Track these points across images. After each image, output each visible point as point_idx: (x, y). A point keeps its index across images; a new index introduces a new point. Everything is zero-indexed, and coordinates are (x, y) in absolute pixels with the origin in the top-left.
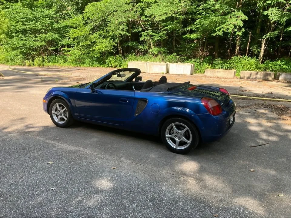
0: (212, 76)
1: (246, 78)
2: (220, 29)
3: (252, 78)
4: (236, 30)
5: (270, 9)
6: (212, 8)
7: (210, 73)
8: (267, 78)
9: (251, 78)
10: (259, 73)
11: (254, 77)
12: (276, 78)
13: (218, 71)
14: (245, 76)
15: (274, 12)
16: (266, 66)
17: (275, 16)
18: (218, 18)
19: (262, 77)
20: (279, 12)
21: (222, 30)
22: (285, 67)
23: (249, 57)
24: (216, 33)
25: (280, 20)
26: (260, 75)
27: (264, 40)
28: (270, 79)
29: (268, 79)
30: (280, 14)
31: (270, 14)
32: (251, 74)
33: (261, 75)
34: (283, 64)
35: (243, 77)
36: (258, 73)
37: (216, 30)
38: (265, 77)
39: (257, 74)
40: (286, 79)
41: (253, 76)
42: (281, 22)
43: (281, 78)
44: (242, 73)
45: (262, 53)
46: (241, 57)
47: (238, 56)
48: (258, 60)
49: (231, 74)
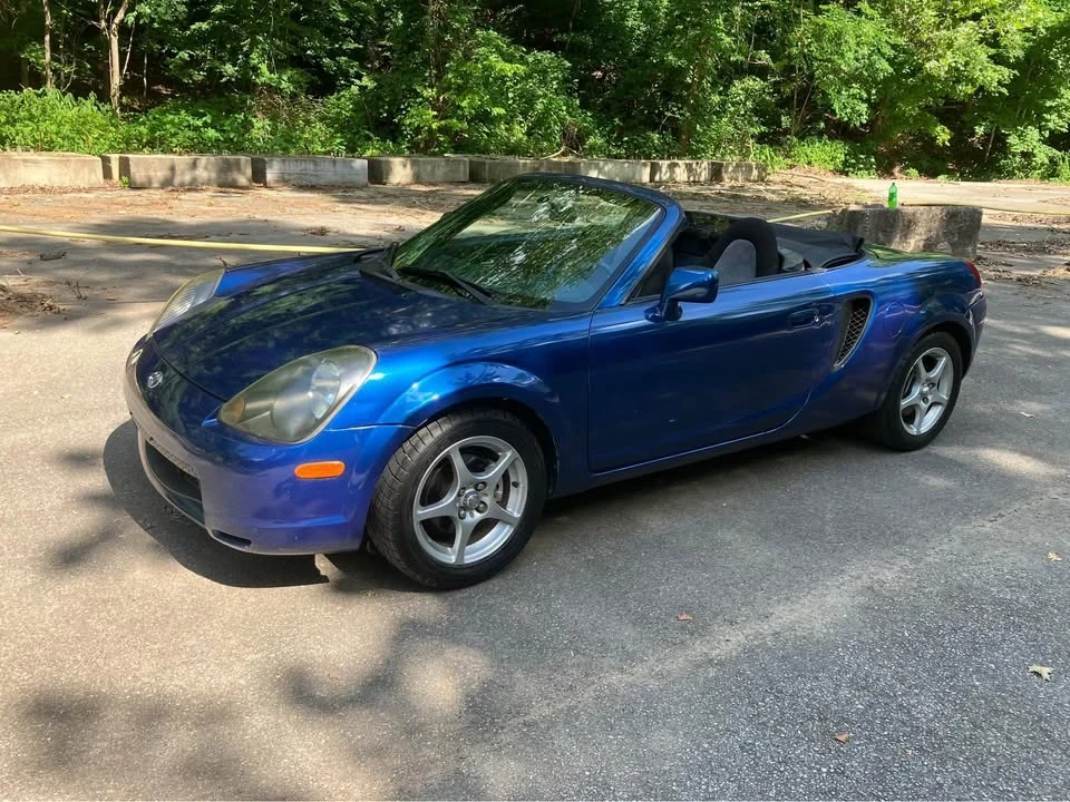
3: (182, 185)
8: (230, 179)
9: (177, 181)
10: (203, 160)
11: (187, 178)
12: (259, 176)
14: (152, 174)
19: (213, 175)
26: (206, 168)
27: (114, 27)
28: (243, 180)
29: (235, 181)
32: (172, 169)
33: (210, 167)
35: (144, 180)
36: (196, 159)
38: (223, 175)
39: (194, 165)
40: (287, 177)
41: (183, 173)
43: (270, 175)
44: (137, 165)
45: (116, 81)
46: (37, 94)
47: (21, 90)
48: (107, 107)
49: (92, 170)
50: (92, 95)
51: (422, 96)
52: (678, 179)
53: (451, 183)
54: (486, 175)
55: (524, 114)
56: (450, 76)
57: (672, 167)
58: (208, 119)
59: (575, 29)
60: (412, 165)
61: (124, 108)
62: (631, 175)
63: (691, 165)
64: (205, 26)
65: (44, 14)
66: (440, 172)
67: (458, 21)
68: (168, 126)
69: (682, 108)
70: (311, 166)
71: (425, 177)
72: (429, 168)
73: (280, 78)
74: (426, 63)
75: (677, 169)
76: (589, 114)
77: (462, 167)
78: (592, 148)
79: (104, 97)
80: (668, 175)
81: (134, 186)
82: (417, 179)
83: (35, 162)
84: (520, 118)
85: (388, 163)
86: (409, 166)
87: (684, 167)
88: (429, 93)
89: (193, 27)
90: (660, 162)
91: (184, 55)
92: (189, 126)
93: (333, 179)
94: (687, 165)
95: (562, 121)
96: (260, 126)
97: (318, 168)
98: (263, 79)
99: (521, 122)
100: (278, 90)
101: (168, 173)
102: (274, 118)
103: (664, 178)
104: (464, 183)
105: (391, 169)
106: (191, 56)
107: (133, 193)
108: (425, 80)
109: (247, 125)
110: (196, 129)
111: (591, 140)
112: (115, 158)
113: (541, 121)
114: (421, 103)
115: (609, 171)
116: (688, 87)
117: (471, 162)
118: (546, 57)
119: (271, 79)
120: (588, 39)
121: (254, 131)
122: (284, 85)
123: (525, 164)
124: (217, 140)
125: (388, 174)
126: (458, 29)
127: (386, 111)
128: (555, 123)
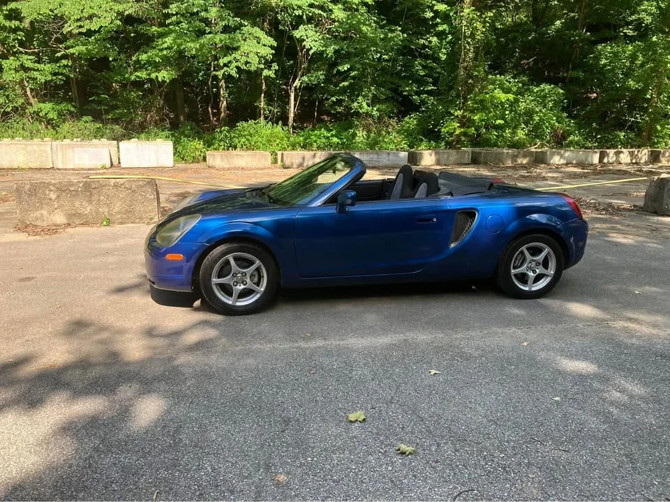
0: (227, 166)
1: (295, 166)
2: (230, 62)
4: (262, 66)
5: (301, 27)
6: (202, 14)
7: (222, 160)
10: (319, 154)
13: (237, 155)
14: (293, 161)
15: (311, 33)
16: (306, 139)
17: (314, 42)
18: (220, 38)
20: (318, 34)
21: (234, 64)
22: (335, 140)
23: (267, 123)
24: (223, 71)
25: (326, 50)
26: (319, 157)
27: (293, 88)
30: (320, 37)
31: (305, 38)
32: (304, 158)
34: (332, 136)
35: (290, 164)
36: (315, 153)
37: (222, 65)
39: (314, 156)
41: (308, 160)
42: (328, 54)
44: (287, 157)
45: (291, 115)
46: (255, 123)
47: (248, 122)
48: (287, 128)
49: (266, 160)
50: (280, 123)
51: (454, 115)
52: (622, 162)
53: (459, 164)
54: (482, 160)
55: (526, 123)
56: (469, 103)
57: (618, 154)
58: (334, 132)
59: (573, 69)
60: (435, 155)
61: (294, 128)
62: (583, 158)
63: (633, 152)
64: (346, 84)
65: (262, 84)
66: (452, 159)
67: (477, 71)
68: (312, 137)
69: (643, 115)
70: (376, 156)
71: (443, 161)
72: (446, 156)
73: (373, 109)
74: (458, 96)
75: (621, 155)
76: (572, 121)
77: (467, 155)
78: (571, 142)
79: (285, 123)
80: (614, 159)
81: (285, 168)
82: (438, 163)
83: (241, 155)
84: (523, 126)
85: (421, 153)
86: (433, 155)
87: (628, 153)
88: (459, 113)
89: (340, 85)
90: (608, 151)
91: (334, 99)
92: (324, 136)
93: (389, 163)
94: (630, 152)
95: (552, 127)
96: (361, 135)
97: (381, 157)
98: (363, 110)
99: (524, 128)
100: (371, 116)
101: (301, 160)
102: (369, 131)
103: (611, 161)
104: (468, 164)
105: (422, 157)
106: (337, 99)
107: (285, 170)
108: (456, 106)
109: (354, 135)
110: (328, 138)
111: (571, 138)
112: (279, 153)
113: (537, 127)
114: (452, 119)
115: (568, 156)
116: (648, 101)
117: (473, 152)
118: (546, 87)
119: (367, 110)
120: (581, 75)
121: (357, 138)
122: (374, 113)
123: (507, 153)
124: (338, 143)
125: (420, 160)
126: (476, 76)
127: (432, 125)
128: (547, 127)
